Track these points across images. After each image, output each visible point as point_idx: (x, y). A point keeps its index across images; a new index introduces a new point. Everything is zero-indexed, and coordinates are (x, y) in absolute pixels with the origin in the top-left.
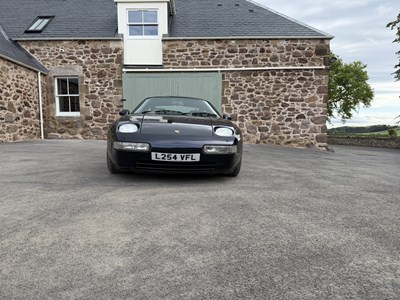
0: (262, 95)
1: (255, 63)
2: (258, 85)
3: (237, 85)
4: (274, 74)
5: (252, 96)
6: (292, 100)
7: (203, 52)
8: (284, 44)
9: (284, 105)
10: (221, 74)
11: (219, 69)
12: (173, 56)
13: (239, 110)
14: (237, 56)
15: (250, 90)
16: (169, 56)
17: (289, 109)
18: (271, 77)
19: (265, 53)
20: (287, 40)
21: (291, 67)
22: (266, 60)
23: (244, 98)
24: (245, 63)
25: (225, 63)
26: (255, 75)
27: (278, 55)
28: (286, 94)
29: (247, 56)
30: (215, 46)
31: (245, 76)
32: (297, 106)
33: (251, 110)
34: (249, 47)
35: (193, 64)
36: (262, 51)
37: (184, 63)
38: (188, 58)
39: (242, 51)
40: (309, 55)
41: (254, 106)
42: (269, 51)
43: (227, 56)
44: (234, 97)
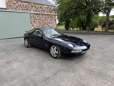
0: (42, 21)
1: (39, 11)
2: (40, 18)
3: (35, 18)
4: (44, 15)
5: (39, 21)
6: (49, 23)
7: (22, 5)
8: (46, 6)
9: (47, 24)
10: (29, 14)
11: (28, 12)
12: (11, 6)
13: (36, 26)
14: (34, 8)
15: (38, 20)
16: (9, 5)
17: (49, 26)
18: (43, 16)
19: (41, 9)
20: (47, 5)
21: (48, 14)
22: (42, 11)
23: (37, 22)
24: (36, 11)
25: (30, 10)
26: (39, 15)
27: (45, 9)
28: (48, 21)
29: (37, 9)
30: (26, 4)
31: (37, 15)
32: (50, 25)
33: (39, 26)
34: (37, 6)
35: (19, 9)
36: (41, 8)
37: (15, 9)
38: (17, 7)
39: (35, 7)
40: (52, 10)
41: (40, 24)
42: (42, 8)
43: (31, 8)
44: (34, 22)
